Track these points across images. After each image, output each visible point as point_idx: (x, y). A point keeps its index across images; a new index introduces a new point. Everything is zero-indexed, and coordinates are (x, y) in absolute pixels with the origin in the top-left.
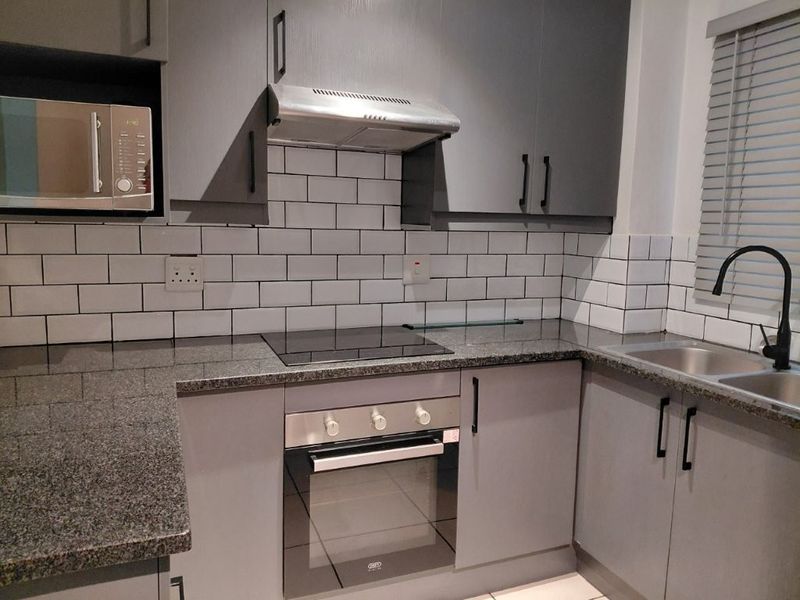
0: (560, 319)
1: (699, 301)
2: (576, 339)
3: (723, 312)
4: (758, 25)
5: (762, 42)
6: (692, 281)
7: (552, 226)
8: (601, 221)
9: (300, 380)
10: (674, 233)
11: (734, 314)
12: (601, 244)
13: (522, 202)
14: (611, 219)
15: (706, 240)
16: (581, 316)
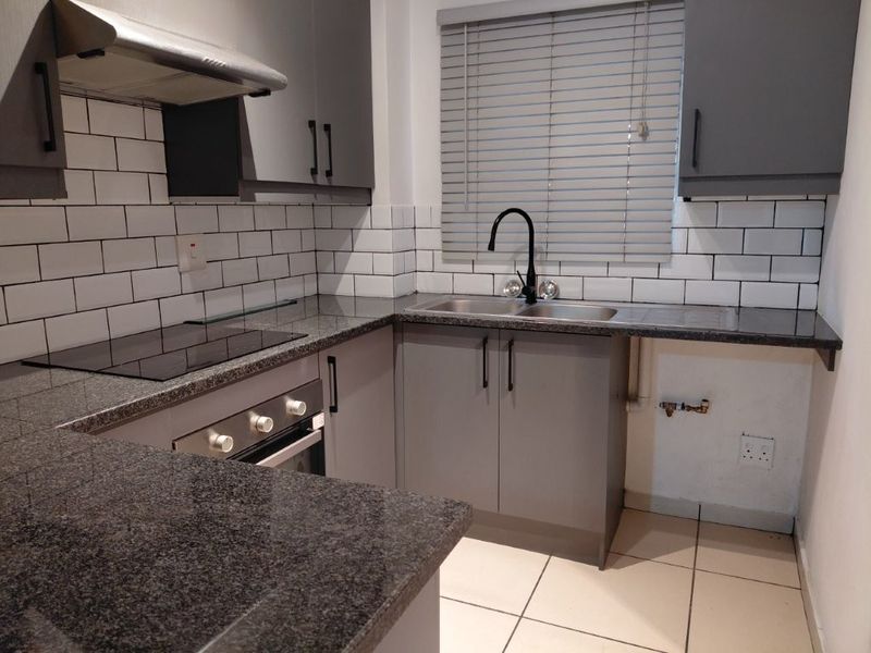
0: (318, 294)
1: (446, 261)
2: (341, 311)
3: (468, 268)
4: (479, 23)
5: (484, 37)
6: (439, 245)
7: (334, 197)
8: (362, 193)
9: (193, 393)
10: (415, 204)
11: (478, 268)
12: (361, 216)
13: (314, 172)
14: (370, 191)
15: (449, 208)
16: (344, 287)
